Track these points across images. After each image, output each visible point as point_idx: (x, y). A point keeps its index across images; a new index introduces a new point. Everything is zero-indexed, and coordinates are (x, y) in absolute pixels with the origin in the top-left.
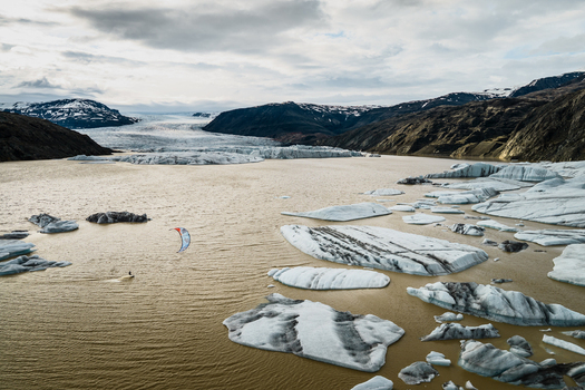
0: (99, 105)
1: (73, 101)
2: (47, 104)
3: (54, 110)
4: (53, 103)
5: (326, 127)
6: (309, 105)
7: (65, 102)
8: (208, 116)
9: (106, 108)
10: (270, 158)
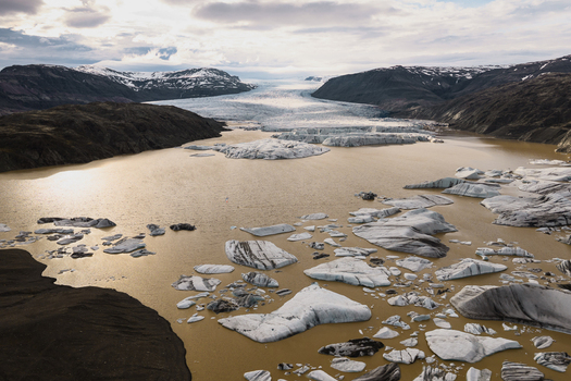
0: (222, 73)
1: (199, 70)
2: (178, 74)
3: (184, 80)
4: (183, 73)
5: (434, 91)
6: (418, 68)
7: (193, 71)
8: (319, 79)
9: (228, 76)
10: (339, 146)
